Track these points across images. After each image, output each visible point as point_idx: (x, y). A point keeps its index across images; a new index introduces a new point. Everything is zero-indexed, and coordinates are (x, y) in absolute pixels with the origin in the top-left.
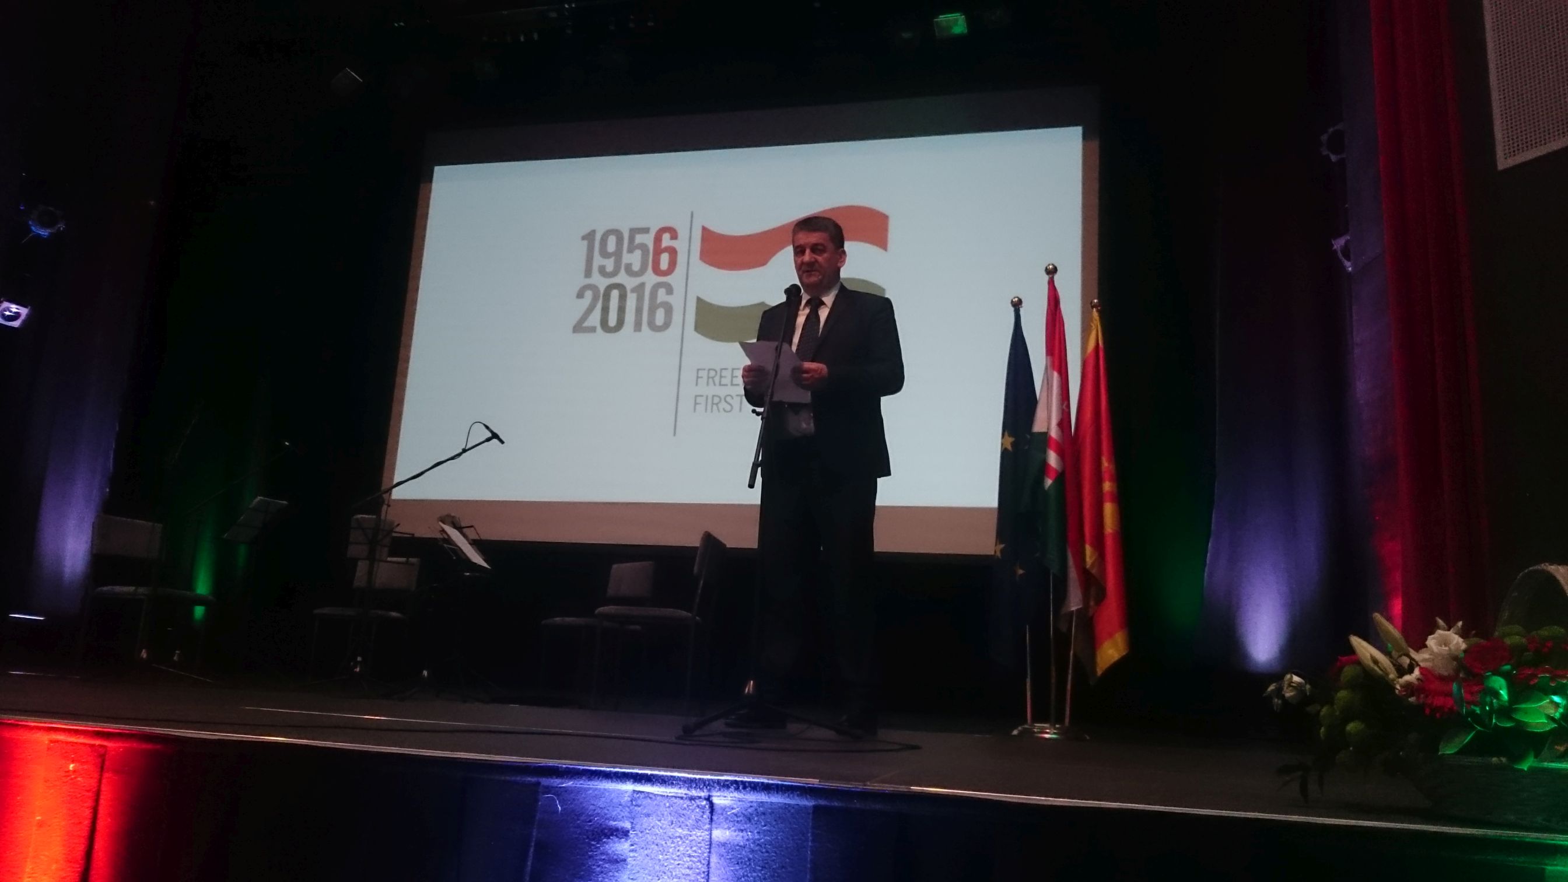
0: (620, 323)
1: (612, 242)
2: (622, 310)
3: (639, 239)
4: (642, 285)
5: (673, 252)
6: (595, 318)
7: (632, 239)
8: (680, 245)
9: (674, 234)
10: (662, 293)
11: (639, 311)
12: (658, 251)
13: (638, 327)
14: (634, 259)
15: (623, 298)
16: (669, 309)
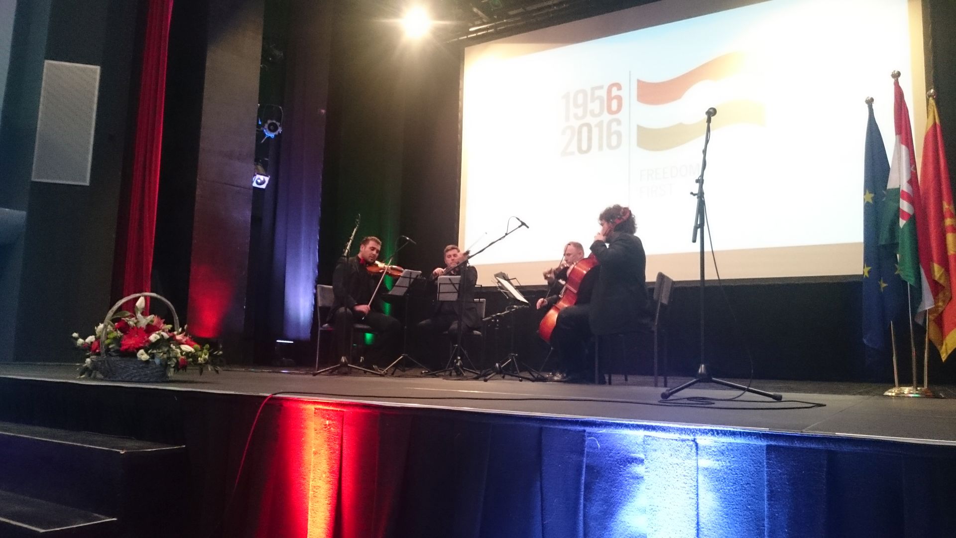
0: (589, 148)
1: (580, 98)
2: (590, 139)
3: (598, 93)
4: (602, 122)
5: (619, 99)
6: (574, 147)
7: (593, 94)
8: (623, 93)
9: (619, 86)
10: (614, 125)
11: (601, 138)
12: (610, 98)
13: (600, 148)
14: (595, 106)
15: (590, 131)
16: (619, 135)
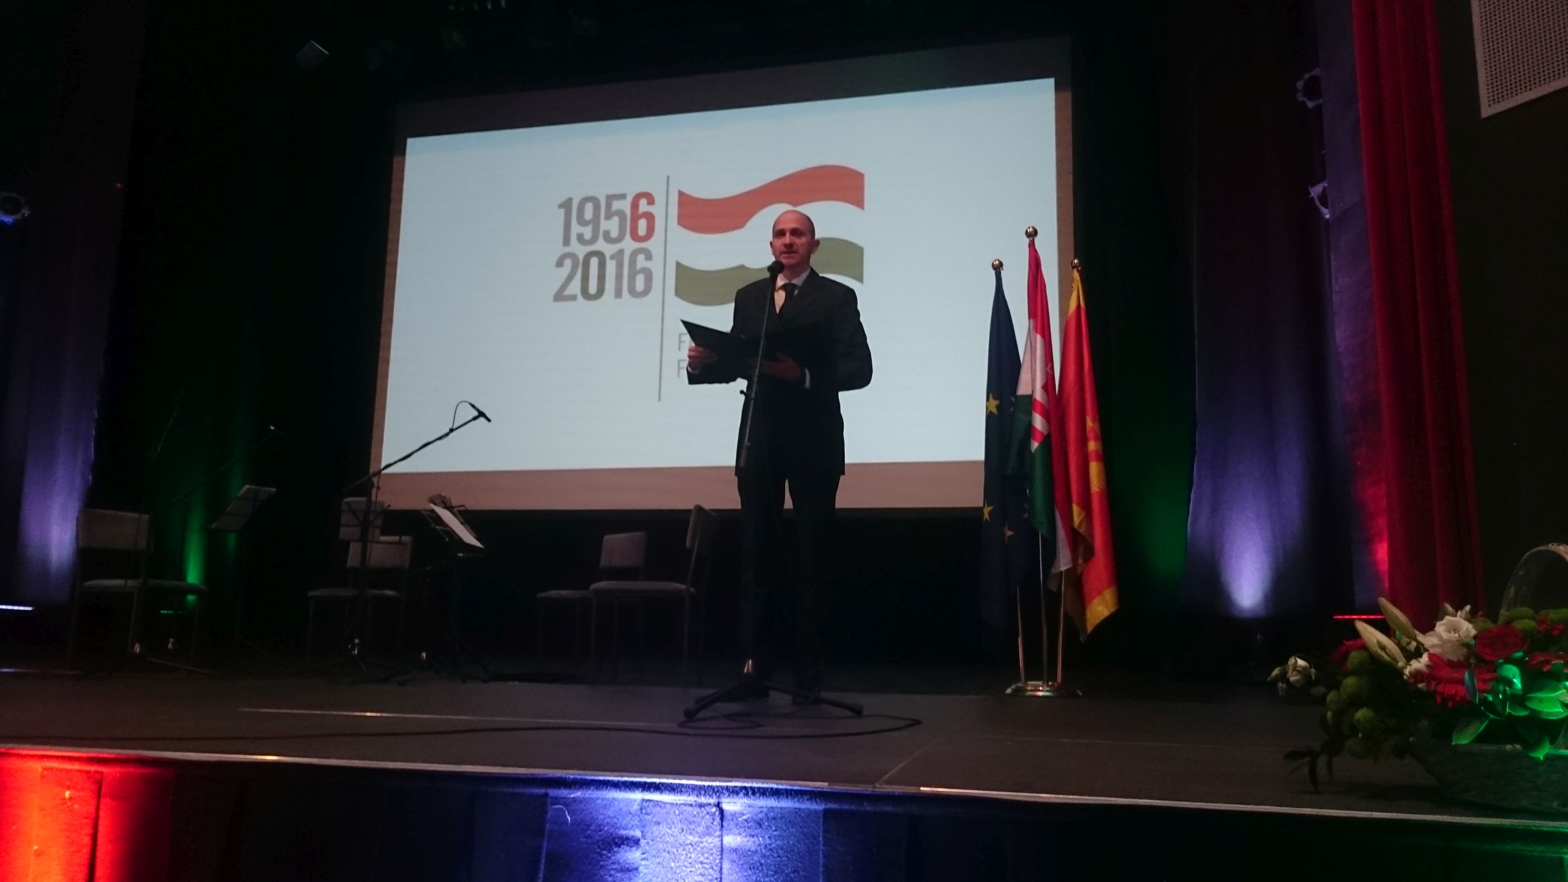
0: (601, 291)
1: (589, 208)
2: (602, 278)
3: (617, 205)
4: (621, 252)
5: (650, 217)
6: (575, 288)
7: (609, 206)
8: (657, 210)
9: (651, 199)
10: (641, 259)
11: (619, 277)
12: (635, 218)
13: (618, 294)
14: (612, 226)
15: (602, 265)
16: (648, 274)
